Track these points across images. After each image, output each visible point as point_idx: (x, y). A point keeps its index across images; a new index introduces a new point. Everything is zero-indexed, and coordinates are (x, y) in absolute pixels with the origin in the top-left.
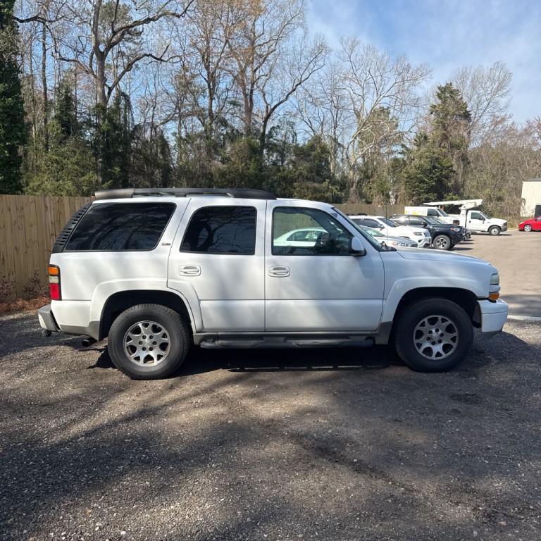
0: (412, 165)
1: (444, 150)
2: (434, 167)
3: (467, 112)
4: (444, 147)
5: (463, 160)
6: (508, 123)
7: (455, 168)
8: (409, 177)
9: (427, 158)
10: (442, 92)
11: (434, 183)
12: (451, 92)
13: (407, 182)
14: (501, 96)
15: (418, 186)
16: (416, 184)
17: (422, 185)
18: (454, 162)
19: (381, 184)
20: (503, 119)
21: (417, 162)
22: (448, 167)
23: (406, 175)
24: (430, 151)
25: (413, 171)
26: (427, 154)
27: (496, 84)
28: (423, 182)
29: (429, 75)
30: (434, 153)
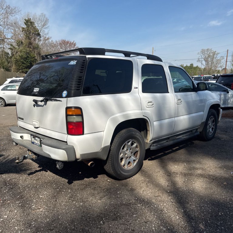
0: (17, 55)
1: (31, 49)
2: (28, 57)
3: (39, 33)
4: (31, 48)
5: (39, 55)
6: (50, 40)
7: (36, 58)
8: (17, 61)
9: (24, 52)
10: (26, 22)
11: (29, 64)
12: (31, 23)
13: (16, 63)
14: (45, 28)
15: (22, 65)
16: (21, 64)
17: (23, 65)
18: (36, 55)
19: (2, 63)
20: (48, 39)
21: (19, 53)
22: (33, 57)
23: (15, 59)
24: (25, 49)
25: (18, 58)
26: (24, 50)
27: (43, 23)
28: (24, 63)
29: (19, 13)
30: (27, 50)
